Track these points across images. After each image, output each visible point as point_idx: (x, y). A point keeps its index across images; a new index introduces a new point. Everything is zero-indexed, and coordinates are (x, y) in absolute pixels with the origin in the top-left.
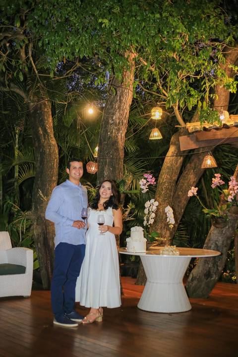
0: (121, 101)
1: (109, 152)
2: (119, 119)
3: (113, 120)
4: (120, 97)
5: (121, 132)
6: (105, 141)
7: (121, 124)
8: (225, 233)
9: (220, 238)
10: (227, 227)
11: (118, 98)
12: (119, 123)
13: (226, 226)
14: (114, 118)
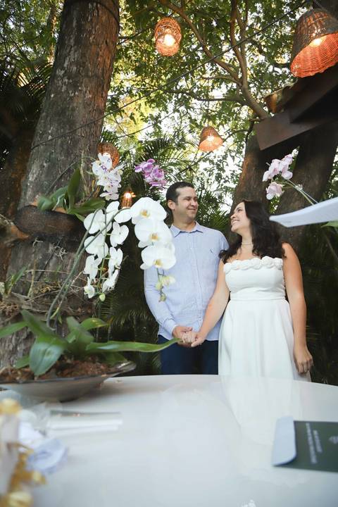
14: (65, 65)
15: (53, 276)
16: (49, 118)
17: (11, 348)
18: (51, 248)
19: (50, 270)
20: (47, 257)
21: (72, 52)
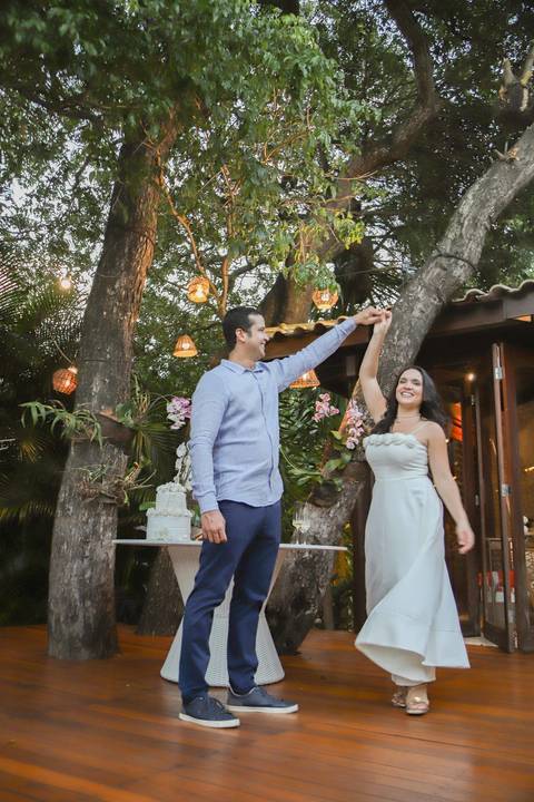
0: (131, 257)
1: (104, 349)
2: (126, 289)
3: (114, 289)
4: (130, 249)
5: (129, 314)
6: (96, 326)
7: (130, 299)
8: (335, 517)
9: (324, 527)
10: (338, 505)
11: (126, 250)
12: (127, 296)
13: (336, 503)
14: (117, 286)
15: (116, 471)
16: (105, 337)
17: (84, 519)
18: (116, 450)
19: (114, 467)
20: (113, 457)
21: (122, 277)
